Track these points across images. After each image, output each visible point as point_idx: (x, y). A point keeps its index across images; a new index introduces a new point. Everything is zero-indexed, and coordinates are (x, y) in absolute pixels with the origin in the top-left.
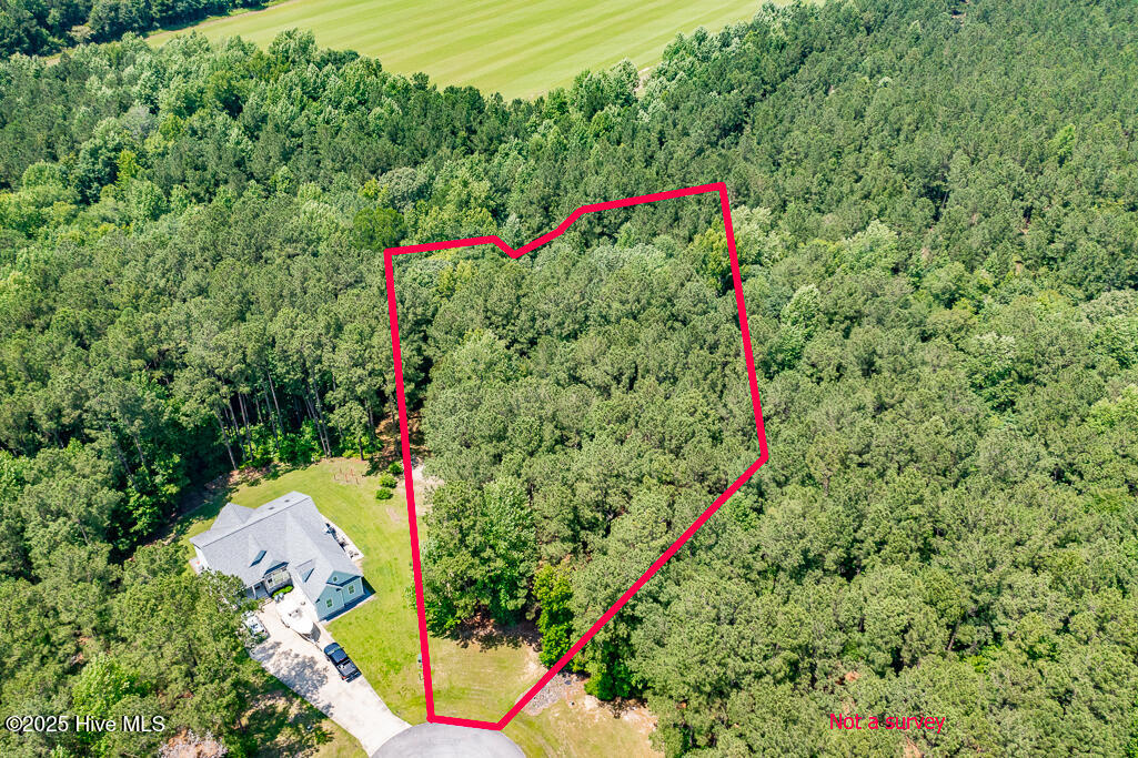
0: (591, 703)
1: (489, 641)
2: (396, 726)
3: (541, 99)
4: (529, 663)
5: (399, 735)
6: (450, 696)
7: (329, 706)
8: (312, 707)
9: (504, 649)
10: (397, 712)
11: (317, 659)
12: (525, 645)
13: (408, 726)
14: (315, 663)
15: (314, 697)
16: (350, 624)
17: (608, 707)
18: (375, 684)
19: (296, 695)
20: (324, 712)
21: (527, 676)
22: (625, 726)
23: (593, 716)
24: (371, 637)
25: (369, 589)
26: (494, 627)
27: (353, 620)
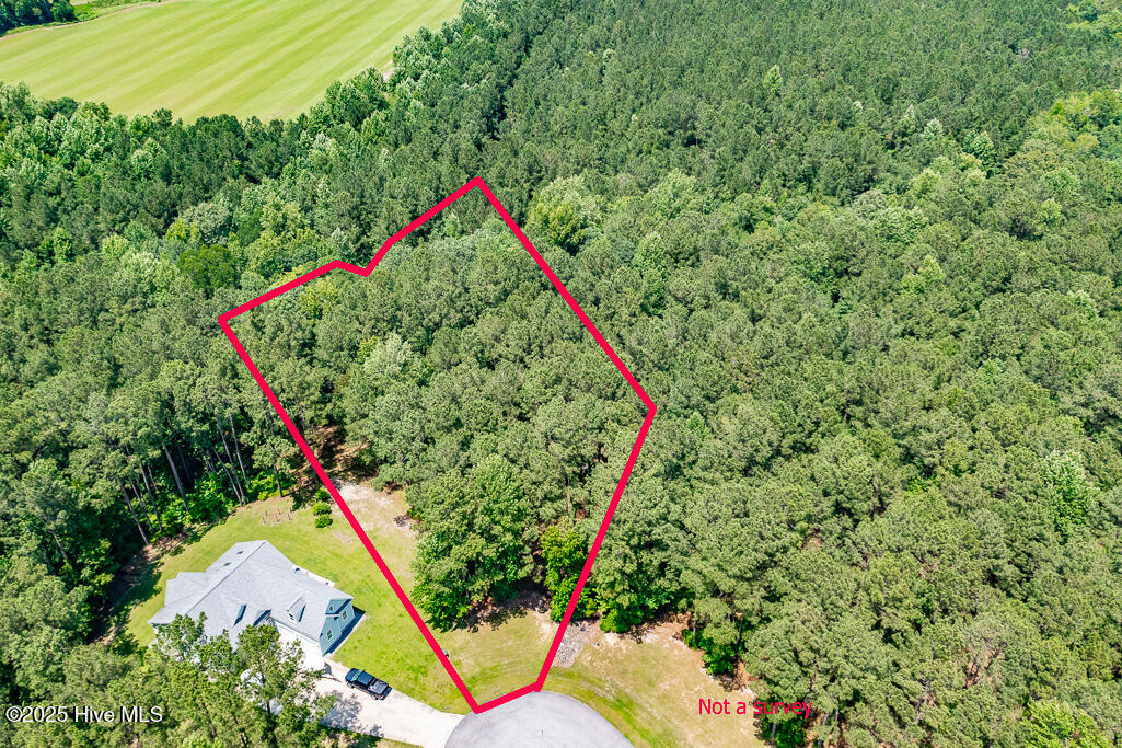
0: (612, 639)
1: (495, 619)
2: (450, 721)
4: (540, 624)
5: (457, 728)
6: (486, 677)
7: (376, 728)
8: (359, 735)
9: (513, 621)
10: (444, 709)
11: (339, 691)
12: (529, 611)
13: (462, 717)
14: (340, 695)
15: (357, 725)
16: (355, 648)
17: (628, 637)
18: (410, 693)
19: (337, 730)
20: (373, 734)
21: (545, 637)
22: (650, 646)
23: (620, 649)
24: (382, 653)
25: (359, 612)
26: (493, 605)
27: (357, 644)
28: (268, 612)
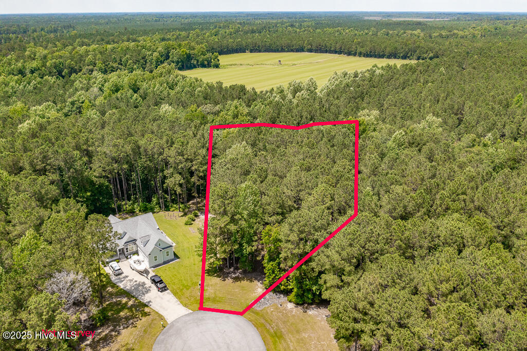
0: (290, 306)
1: (237, 279)
2: (183, 311)
3: (273, 88)
4: (259, 288)
5: (186, 315)
6: (214, 300)
7: (150, 302)
8: (140, 302)
9: (245, 283)
10: (186, 306)
11: (146, 283)
12: (256, 282)
13: (191, 311)
14: (145, 284)
15: (143, 298)
16: (165, 270)
17: (300, 308)
18: (175, 293)
19: (133, 297)
20: (147, 304)
21: (257, 294)
22: (310, 316)
23: (292, 311)
24: (175, 275)
25: (176, 256)
26: (240, 273)
27: (167, 269)
28: (135, 240)
